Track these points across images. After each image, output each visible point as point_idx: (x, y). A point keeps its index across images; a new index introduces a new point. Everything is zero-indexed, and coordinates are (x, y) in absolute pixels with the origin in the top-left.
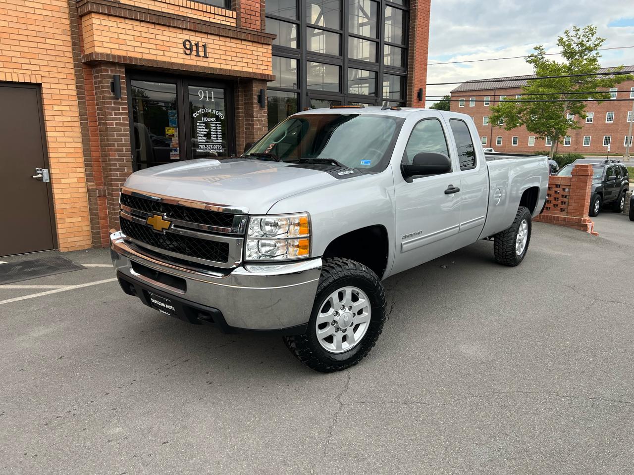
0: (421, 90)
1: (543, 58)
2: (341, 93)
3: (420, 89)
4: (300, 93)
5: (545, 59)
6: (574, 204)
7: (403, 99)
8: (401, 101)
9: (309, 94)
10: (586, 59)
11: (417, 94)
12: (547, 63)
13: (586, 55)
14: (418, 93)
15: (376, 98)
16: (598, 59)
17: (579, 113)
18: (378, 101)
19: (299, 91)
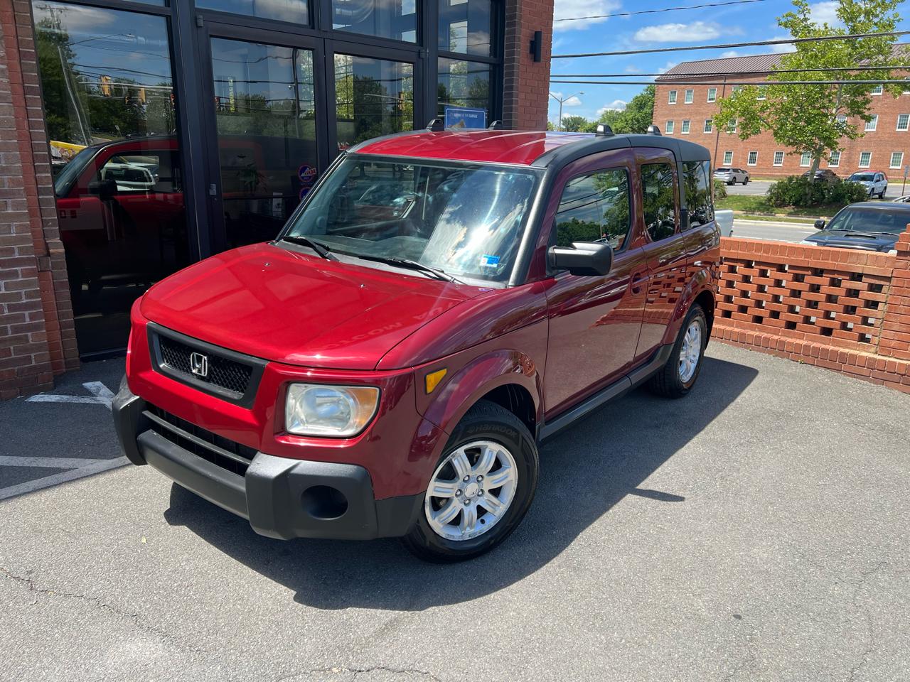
0: (537, 35)
1: (806, 19)
2: (313, 28)
3: (536, 33)
4: (170, 17)
5: (809, 22)
6: (896, 327)
7: (495, 56)
8: (493, 60)
9: (201, 23)
10: (876, 24)
11: (528, 44)
12: (812, 28)
13: (877, 16)
14: (532, 42)
15: (420, 48)
16: (896, 24)
17: (859, 113)
18: (423, 55)
19: (168, 11)
